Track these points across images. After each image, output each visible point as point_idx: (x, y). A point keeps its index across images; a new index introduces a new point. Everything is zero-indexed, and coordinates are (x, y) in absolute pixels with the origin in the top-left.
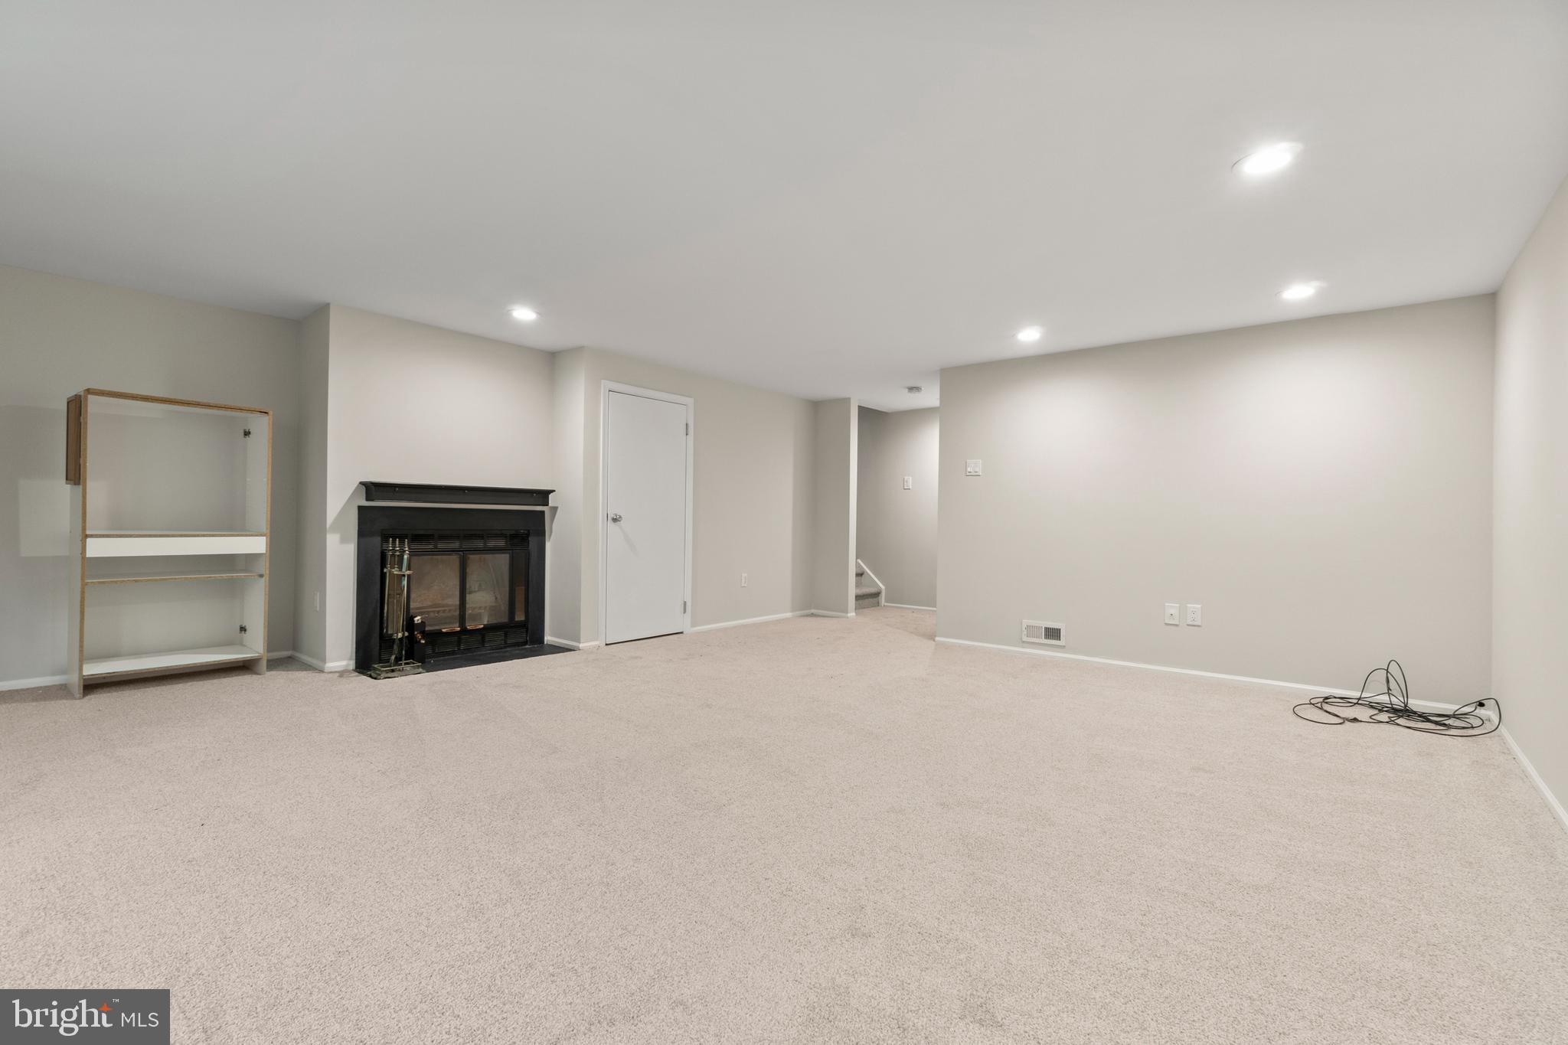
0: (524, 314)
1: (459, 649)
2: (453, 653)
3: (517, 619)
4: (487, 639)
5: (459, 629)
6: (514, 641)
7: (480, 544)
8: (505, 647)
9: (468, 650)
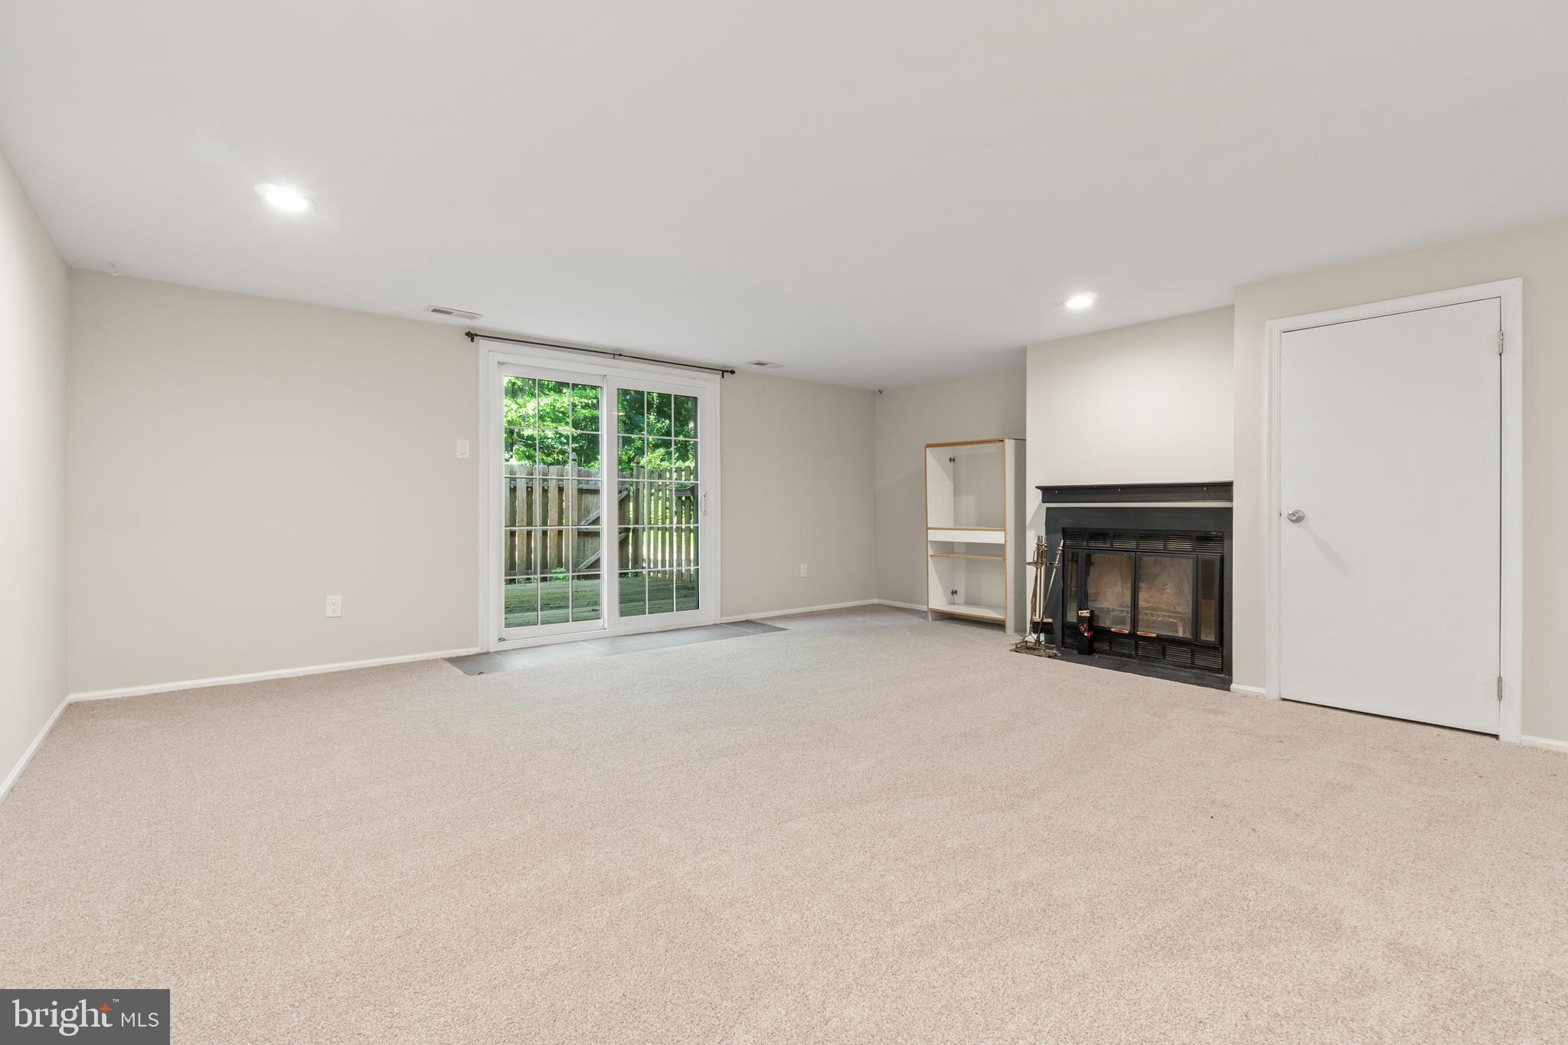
0: (1080, 302)
1: (1136, 654)
2: (1130, 656)
3: (1203, 637)
4: (1168, 652)
5: (1127, 632)
6: (1202, 663)
7: (1159, 545)
8: (1192, 668)
9: (1147, 658)
